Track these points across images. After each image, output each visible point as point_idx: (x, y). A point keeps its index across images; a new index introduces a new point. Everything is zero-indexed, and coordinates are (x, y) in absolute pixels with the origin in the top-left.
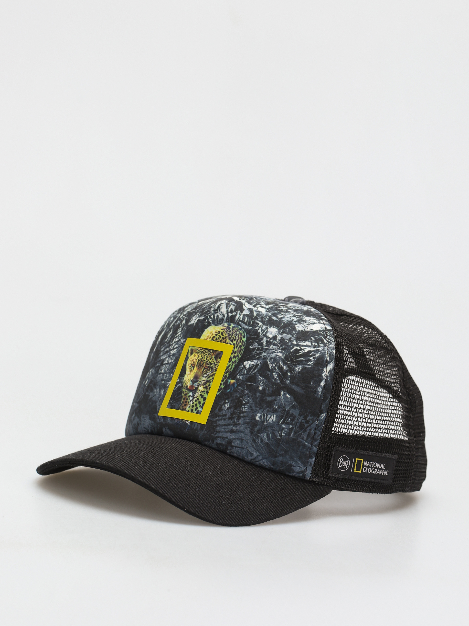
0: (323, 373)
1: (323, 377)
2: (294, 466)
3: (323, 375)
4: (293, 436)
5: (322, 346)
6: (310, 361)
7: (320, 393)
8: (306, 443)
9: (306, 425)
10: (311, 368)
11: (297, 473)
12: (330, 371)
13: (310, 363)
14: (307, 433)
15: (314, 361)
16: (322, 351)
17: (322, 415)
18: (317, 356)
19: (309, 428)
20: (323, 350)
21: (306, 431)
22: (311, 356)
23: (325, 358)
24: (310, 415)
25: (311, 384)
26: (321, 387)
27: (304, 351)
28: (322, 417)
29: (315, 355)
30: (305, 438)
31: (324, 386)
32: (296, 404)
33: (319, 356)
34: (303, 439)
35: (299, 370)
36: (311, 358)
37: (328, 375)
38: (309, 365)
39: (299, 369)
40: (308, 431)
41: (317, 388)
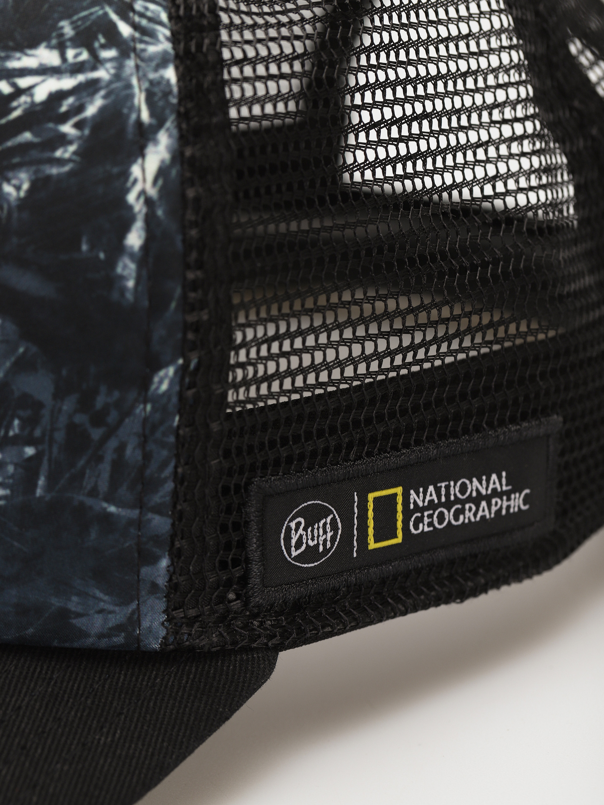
0: (128, 191)
1: (130, 208)
2: (79, 615)
3: (131, 197)
4: (49, 487)
5: (111, 60)
6: (63, 140)
7: (131, 284)
8: (112, 509)
9: (96, 434)
10: (70, 174)
11: (101, 636)
12: (162, 172)
13: (65, 151)
14: (105, 468)
15: (80, 138)
16: (110, 82)
17: (162, 373)
18: (91, 110)
19: (113, 444)
20: (117, 77)
21: (100, 459)
22: (64, 118)
23: (128, 116)
24: (103, 389)
25: (84, 247)
26: (132, 256)
27: (32, 95)
28: (161, 382)
29: (80, 108)
30: (103, 486)
31: (145, 247)
32: (34, 349)
33: (102, 110)
34: (94, 493)
35: (22, 194)
36: (67, 128)
37: (152, 192)
38: (61, 162)
39: (18, 188)
40: (109, 456)
41: (112, 262)
